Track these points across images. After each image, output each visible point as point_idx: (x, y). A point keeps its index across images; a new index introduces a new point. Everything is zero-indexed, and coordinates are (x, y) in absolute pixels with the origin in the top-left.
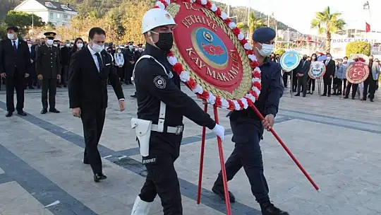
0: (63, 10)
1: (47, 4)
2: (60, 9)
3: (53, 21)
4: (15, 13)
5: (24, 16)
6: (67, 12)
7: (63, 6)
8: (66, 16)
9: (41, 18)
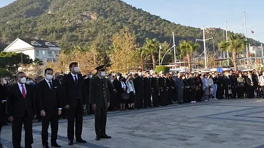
0: (47, 47)
1: (33, 43)
2: (44, 46)
3: (40, 58)
4: (5, 53)
5: (13, 56)
6: (51, 48)
7: (47, 44)
8: (50, 53)
9: (28, 56)
